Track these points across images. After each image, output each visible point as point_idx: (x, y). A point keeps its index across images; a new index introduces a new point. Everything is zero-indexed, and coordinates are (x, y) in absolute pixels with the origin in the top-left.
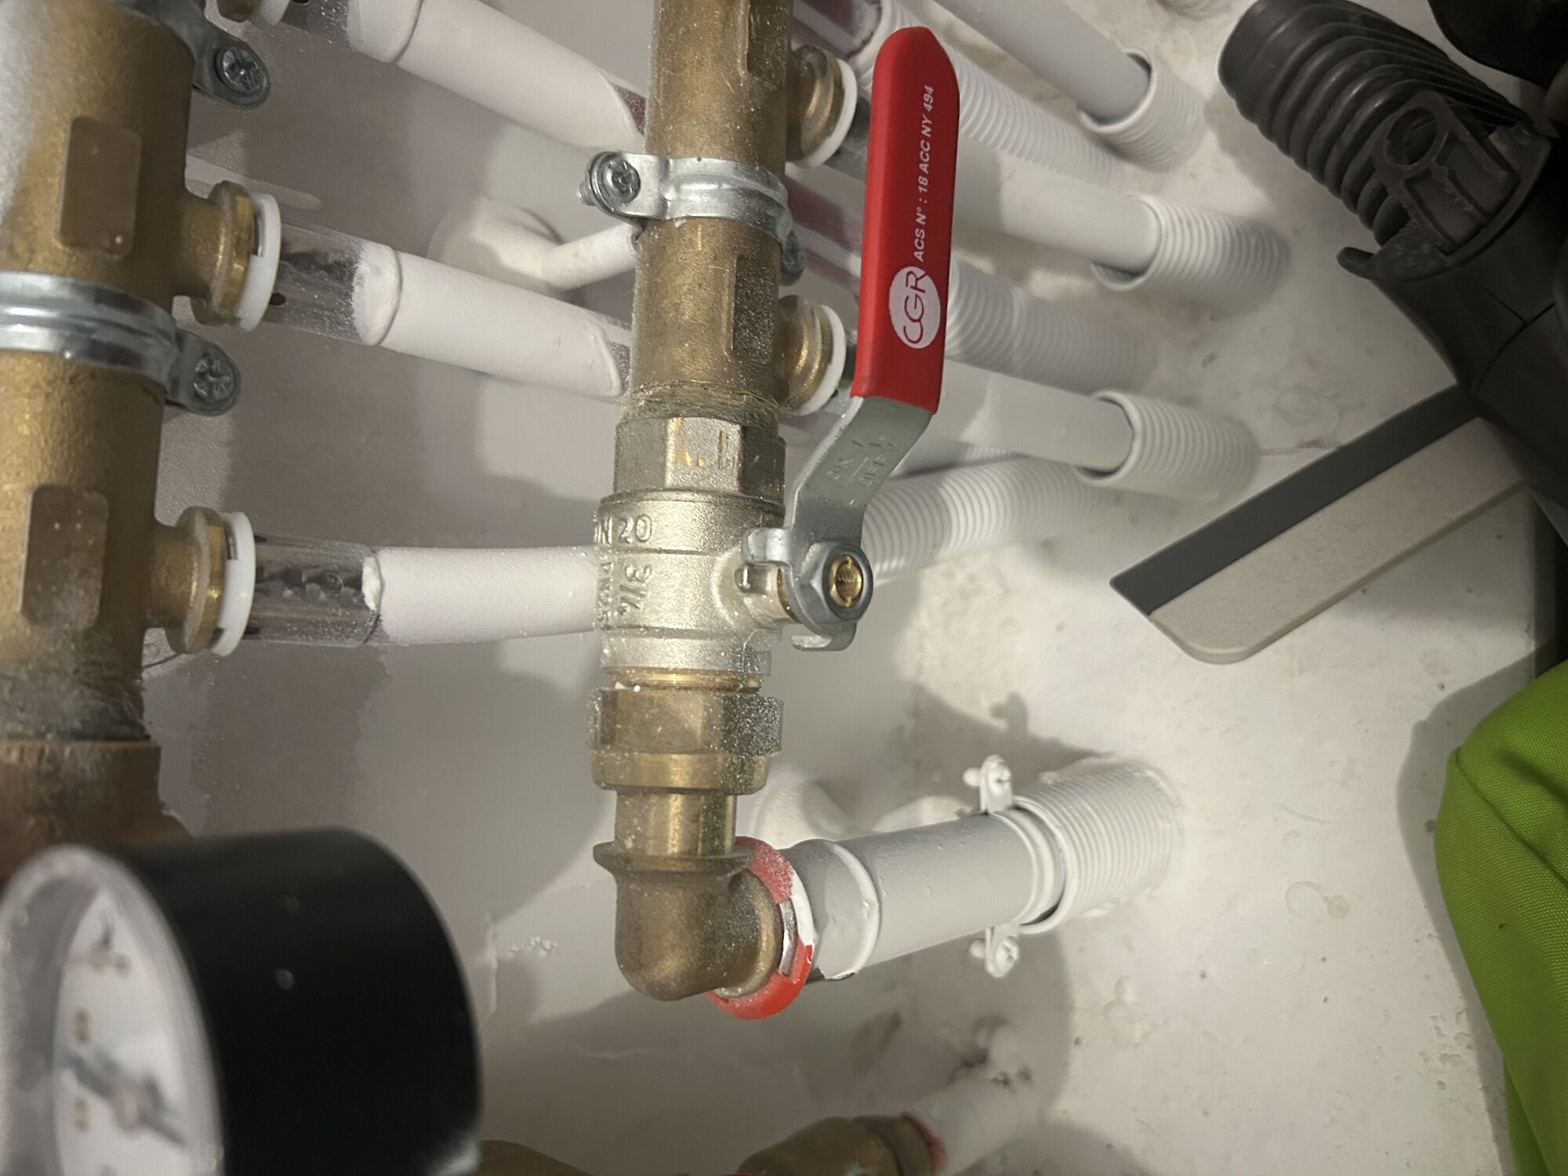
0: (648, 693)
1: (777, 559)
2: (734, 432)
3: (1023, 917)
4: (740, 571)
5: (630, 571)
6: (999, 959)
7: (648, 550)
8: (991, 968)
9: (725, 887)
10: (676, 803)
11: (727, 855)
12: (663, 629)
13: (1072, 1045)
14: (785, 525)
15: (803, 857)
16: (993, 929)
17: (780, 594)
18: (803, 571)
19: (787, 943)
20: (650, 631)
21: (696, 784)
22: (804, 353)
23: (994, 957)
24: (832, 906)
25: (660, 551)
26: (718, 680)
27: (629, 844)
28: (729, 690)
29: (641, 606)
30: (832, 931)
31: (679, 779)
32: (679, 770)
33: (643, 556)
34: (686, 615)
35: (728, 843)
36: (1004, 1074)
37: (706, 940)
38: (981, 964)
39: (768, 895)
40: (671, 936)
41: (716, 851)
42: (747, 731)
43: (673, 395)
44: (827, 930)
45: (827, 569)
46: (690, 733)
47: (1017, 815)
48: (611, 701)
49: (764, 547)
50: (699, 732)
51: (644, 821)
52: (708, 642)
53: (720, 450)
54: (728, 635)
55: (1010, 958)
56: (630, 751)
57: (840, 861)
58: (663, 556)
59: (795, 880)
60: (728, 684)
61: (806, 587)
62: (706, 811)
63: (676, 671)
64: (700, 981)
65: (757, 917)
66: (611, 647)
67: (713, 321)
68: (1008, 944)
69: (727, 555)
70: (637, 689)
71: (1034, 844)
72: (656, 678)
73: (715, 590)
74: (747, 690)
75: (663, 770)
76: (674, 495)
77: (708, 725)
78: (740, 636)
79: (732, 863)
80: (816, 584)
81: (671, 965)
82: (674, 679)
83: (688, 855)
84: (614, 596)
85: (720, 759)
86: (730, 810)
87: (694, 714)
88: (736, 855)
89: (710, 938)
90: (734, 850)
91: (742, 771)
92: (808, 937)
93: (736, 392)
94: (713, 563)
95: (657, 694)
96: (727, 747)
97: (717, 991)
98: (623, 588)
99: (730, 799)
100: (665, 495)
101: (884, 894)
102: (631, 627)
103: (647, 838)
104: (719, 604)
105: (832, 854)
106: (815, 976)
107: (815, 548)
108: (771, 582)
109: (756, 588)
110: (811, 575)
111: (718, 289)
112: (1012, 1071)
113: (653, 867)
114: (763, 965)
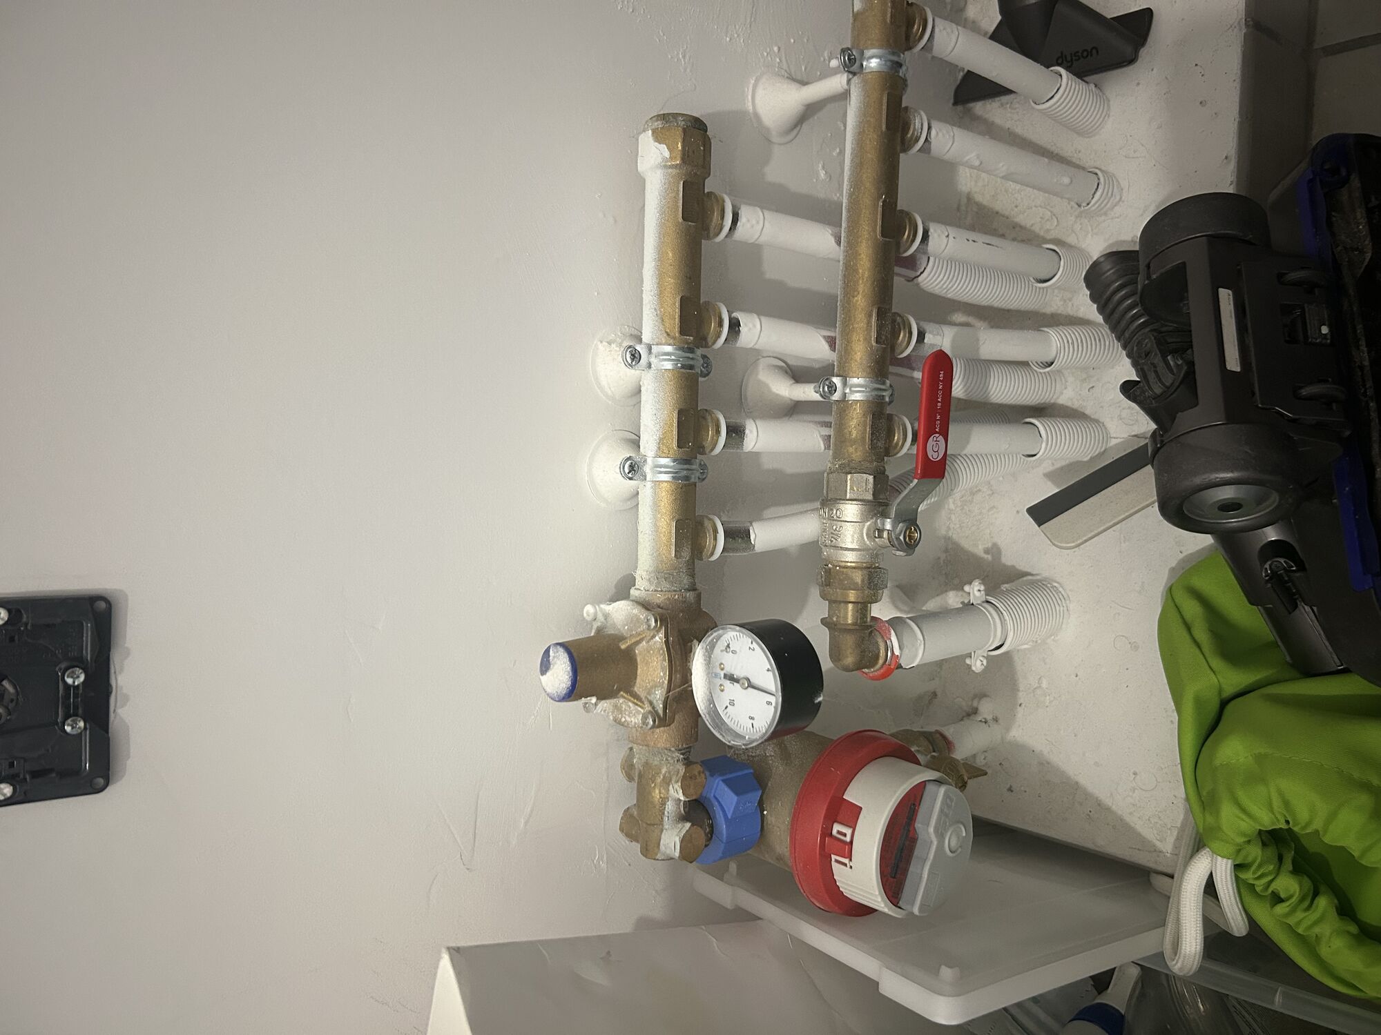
0: (842, 570)
1: (888, 529)
2: (871, 478)
3: (988, 648)
4: (875, 531)
5: (834, 527)
6: (978, 665)
7: (841, 521)
8: (974, 668)
9: (867, 635)
10: (850, 606)
11: (868, 624)
12: (847, 548)
13: (1018, 707)
14: (891, 517)
15: (895, 622)
16: (975, 652)
17: (889, 539)
18: (897, 533)
19: (889, 654)
20: (842, 548)
21: (859, 600)
22: (896, 438)
23: (975, 664)
24: (905, 642)
25: (846, 521)
26: (864, 565)
27: (835, 619)
28: (869, 568)
29: (839, 540)
30: (906, 651)
31: (852, 599)
32: (852, 595)
33: (839, 523)
34: (855, 544)
35: (869, 620)
36: (985, 719)
37: (861, 652)
38: (969, 667)
39: (883, 637)
40: (850, 651)
41: (866, 622)
42: (876, 582)
43: (849, 465)
44: (904, 650)
45: (905, 533)
46: (857, 583)
47: (986, 605)
48: (828, 572)
49: (884, 525)
50: (860, 583)
51: (839, 611)
52: (862, 552)
53: (866, 485)
54: (870, 549)
55: (982, 664)
56: (836, 589)
57: (909, 626)
58: (846, 523)
59: (892, 632)
60: (869, 566)
61: (898, 539)
62: (861, 609)
63: (851, 562)
64: (859, 666)
65: (878, 645)
66: (827, 552)
67: (863, 438)
68: (982, 659)
69: (869, 523)
70: (838, 568)
71: (993, 618)
72: (843, 564)
73: (865, 535)
74: (875, 568)
75: (848, 596)
76: (850, 502)
77: (863, 581)
78: (873, 550)
79: (871, 626)
80: (902, 538)
81: (850, 660)
82: (849, 564)
83: (854, 624)
84: (828, 535)
85: (867, 592)
86: (869, 608)
87: (858, 577)
88: (871, 624)
89: (863, 651)
90: (870, 622)
91: (874, 596)
92: (897, 652)
93: (871, 462)
94: (864, 525)
95: (845, 570)
96: (869, 588)
97: (863, 670)
98: (832, 533)
99: (869, 605)
100: (847, 502)
101: (925, 637)
102: (835, 547)
103: (840, 617)
104: (866, 540)
105: (905, 622)
106: (899, 667)
107: (901, 525)
108: (885, 535)
109: (880, 536)
110: (900, 534)
111: (865, 426)
112: (989, 717)
113: (844, 627)
114: (881, 662)
